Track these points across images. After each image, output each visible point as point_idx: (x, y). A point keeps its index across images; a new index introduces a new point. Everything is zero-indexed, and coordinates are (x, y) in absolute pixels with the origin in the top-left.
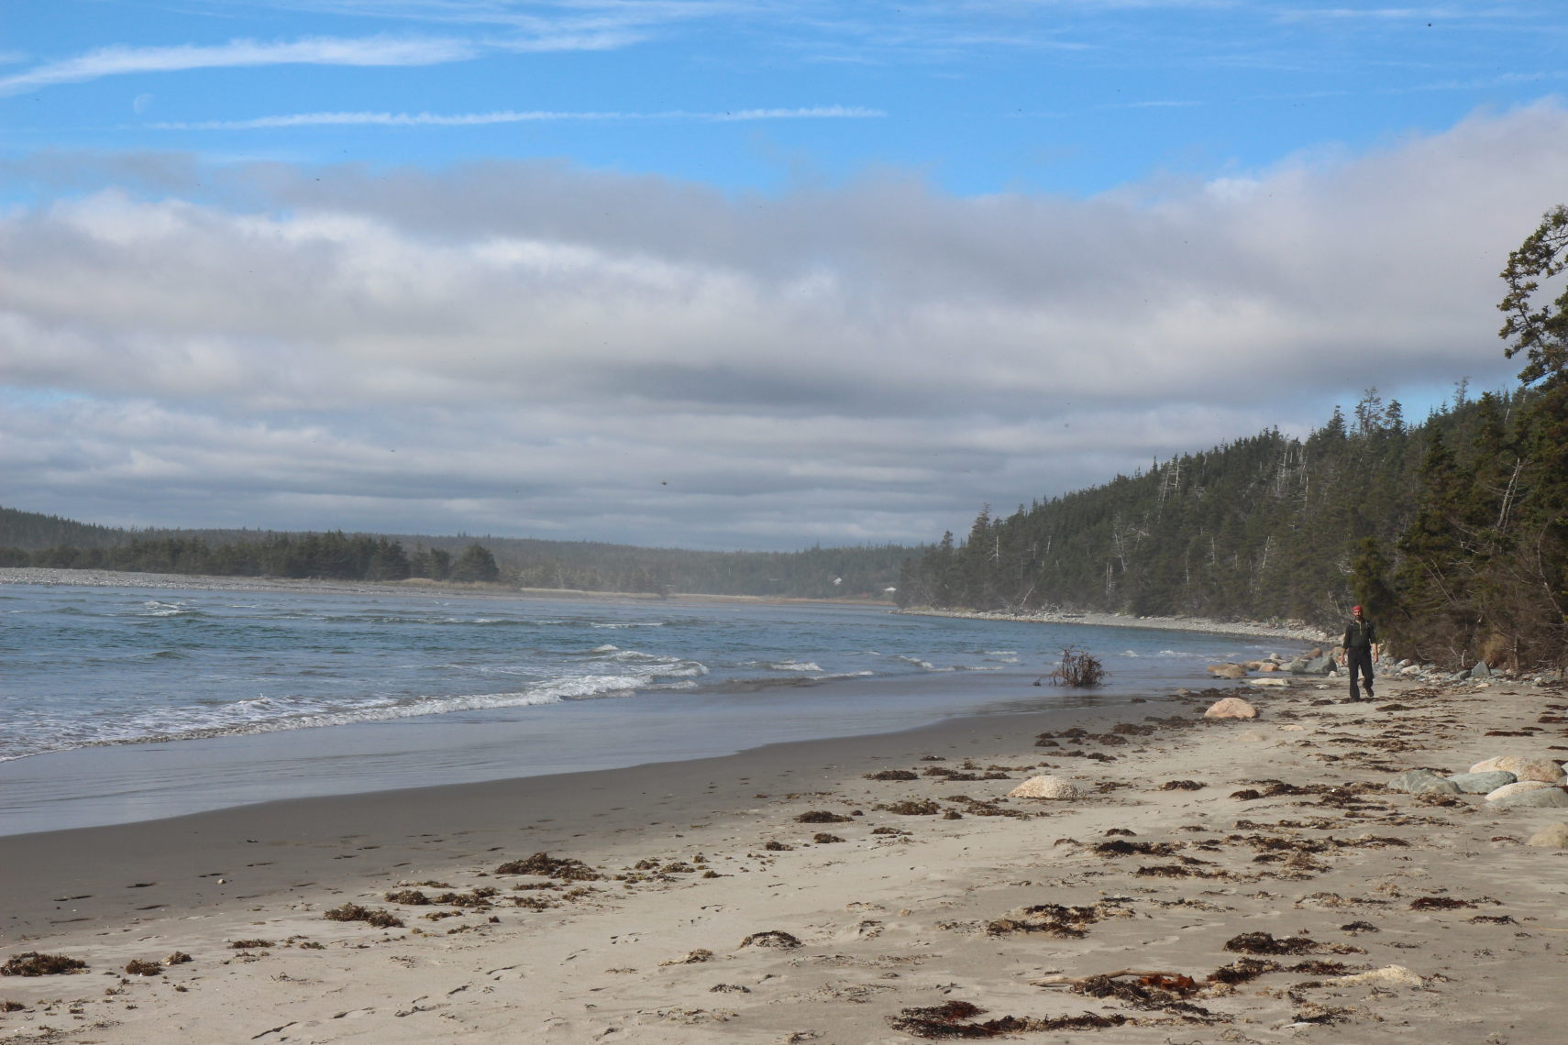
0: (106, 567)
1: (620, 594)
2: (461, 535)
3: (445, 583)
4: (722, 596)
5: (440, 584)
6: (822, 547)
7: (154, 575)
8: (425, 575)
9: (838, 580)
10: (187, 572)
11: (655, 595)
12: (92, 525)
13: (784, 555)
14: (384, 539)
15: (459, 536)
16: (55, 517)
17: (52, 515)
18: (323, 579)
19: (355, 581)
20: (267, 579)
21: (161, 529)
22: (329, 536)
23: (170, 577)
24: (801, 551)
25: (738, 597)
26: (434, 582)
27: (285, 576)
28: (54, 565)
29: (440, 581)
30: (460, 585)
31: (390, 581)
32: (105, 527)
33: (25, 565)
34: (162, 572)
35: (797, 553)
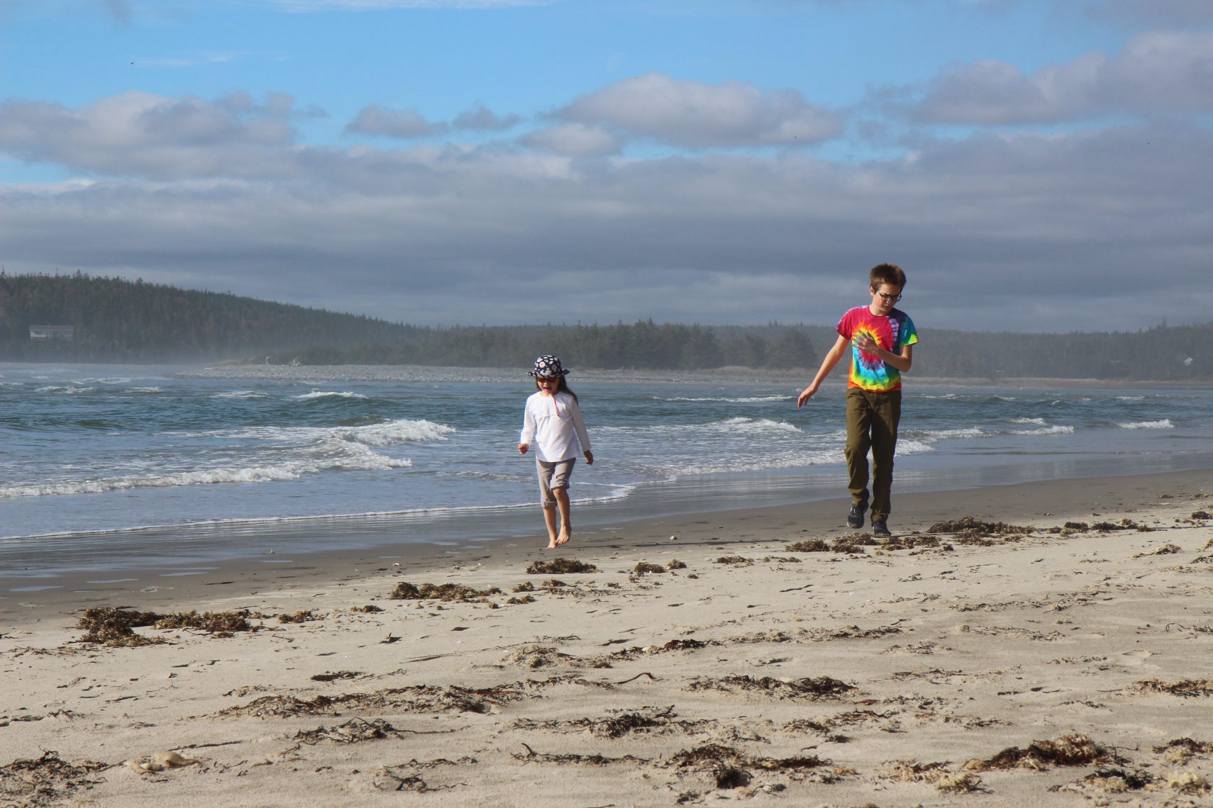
0: (420, 362)
1: (946, 379)
2: (773, 323)
3: (762, 370)
4: (1057, 380)
5: (756, 371)
6: (1169, 325)
7: (466, 369)
8: (742, 363)
9: (1189, 361)
10: (499, 366)
11: (984, 379)
12: (399, 323)
13: (1127, 335)
14: (696, 329)
15: (770, 324)
16: (364, 317)
17: (360, 314)
18: (637, 369)
19: (669, 370)
20: (580, 370)
21: (467, 326)
22: (640, 325)
23: (484, 370)
24: (1145, 329)
25: (1076, 380)
26: (750, 370)
27: (597, 367)
28: (368, 362)
29: (756, 368)
30: (778, 372)
31: (705, 370)
32: (412, 325)
33: (341, 362)
34: (475, 366)
35: (1140, 332)
